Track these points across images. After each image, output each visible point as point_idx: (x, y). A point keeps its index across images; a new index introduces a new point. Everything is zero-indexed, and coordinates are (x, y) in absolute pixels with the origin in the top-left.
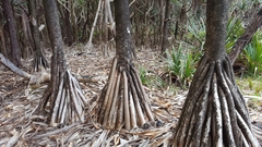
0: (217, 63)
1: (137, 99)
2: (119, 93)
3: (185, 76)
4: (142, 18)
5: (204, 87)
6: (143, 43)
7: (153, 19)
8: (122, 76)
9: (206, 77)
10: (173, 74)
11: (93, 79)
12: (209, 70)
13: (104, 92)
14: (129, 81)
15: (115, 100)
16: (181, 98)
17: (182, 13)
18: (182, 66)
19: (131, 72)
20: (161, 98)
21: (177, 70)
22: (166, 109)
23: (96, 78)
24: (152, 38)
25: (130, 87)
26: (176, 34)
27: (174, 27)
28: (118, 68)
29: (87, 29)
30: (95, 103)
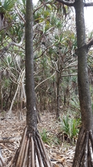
0: (90, 133)
1: (41, 158)
2: (28, 154)
3: (73, 135)
4: (44, 94)
5: (84, 150)
6: (45, 109)
7: (50, 94)
8: (30, 141)
9: (84, 142)
10: (65, 134)
11: (10, 140)
12: (86, 137)
13: (17, 154)
14: (35, 144)
15: (25, 160)
16: (72, 153)
17: (67, 91)
18: (70, 128)
19: (36, 137)
20: (58, 154)
21: (67, 131)
22: (62, 163)
23: (12, 139)
24: (51, 105)
25: (36, 149)
26: (65, 102)
27: (63, 98)
28: (27, 135)
29: (9, 101)
30: (10, 163)
